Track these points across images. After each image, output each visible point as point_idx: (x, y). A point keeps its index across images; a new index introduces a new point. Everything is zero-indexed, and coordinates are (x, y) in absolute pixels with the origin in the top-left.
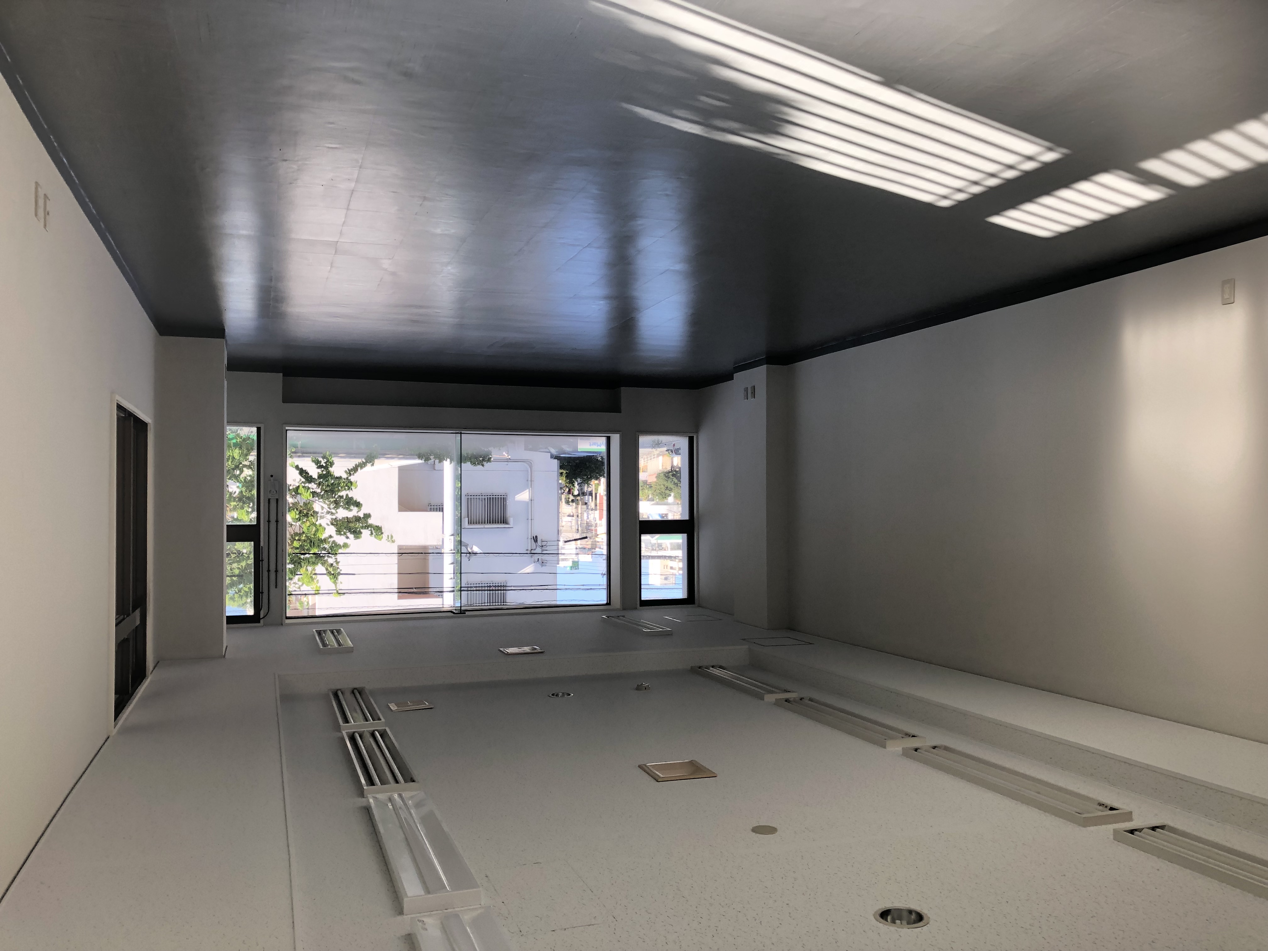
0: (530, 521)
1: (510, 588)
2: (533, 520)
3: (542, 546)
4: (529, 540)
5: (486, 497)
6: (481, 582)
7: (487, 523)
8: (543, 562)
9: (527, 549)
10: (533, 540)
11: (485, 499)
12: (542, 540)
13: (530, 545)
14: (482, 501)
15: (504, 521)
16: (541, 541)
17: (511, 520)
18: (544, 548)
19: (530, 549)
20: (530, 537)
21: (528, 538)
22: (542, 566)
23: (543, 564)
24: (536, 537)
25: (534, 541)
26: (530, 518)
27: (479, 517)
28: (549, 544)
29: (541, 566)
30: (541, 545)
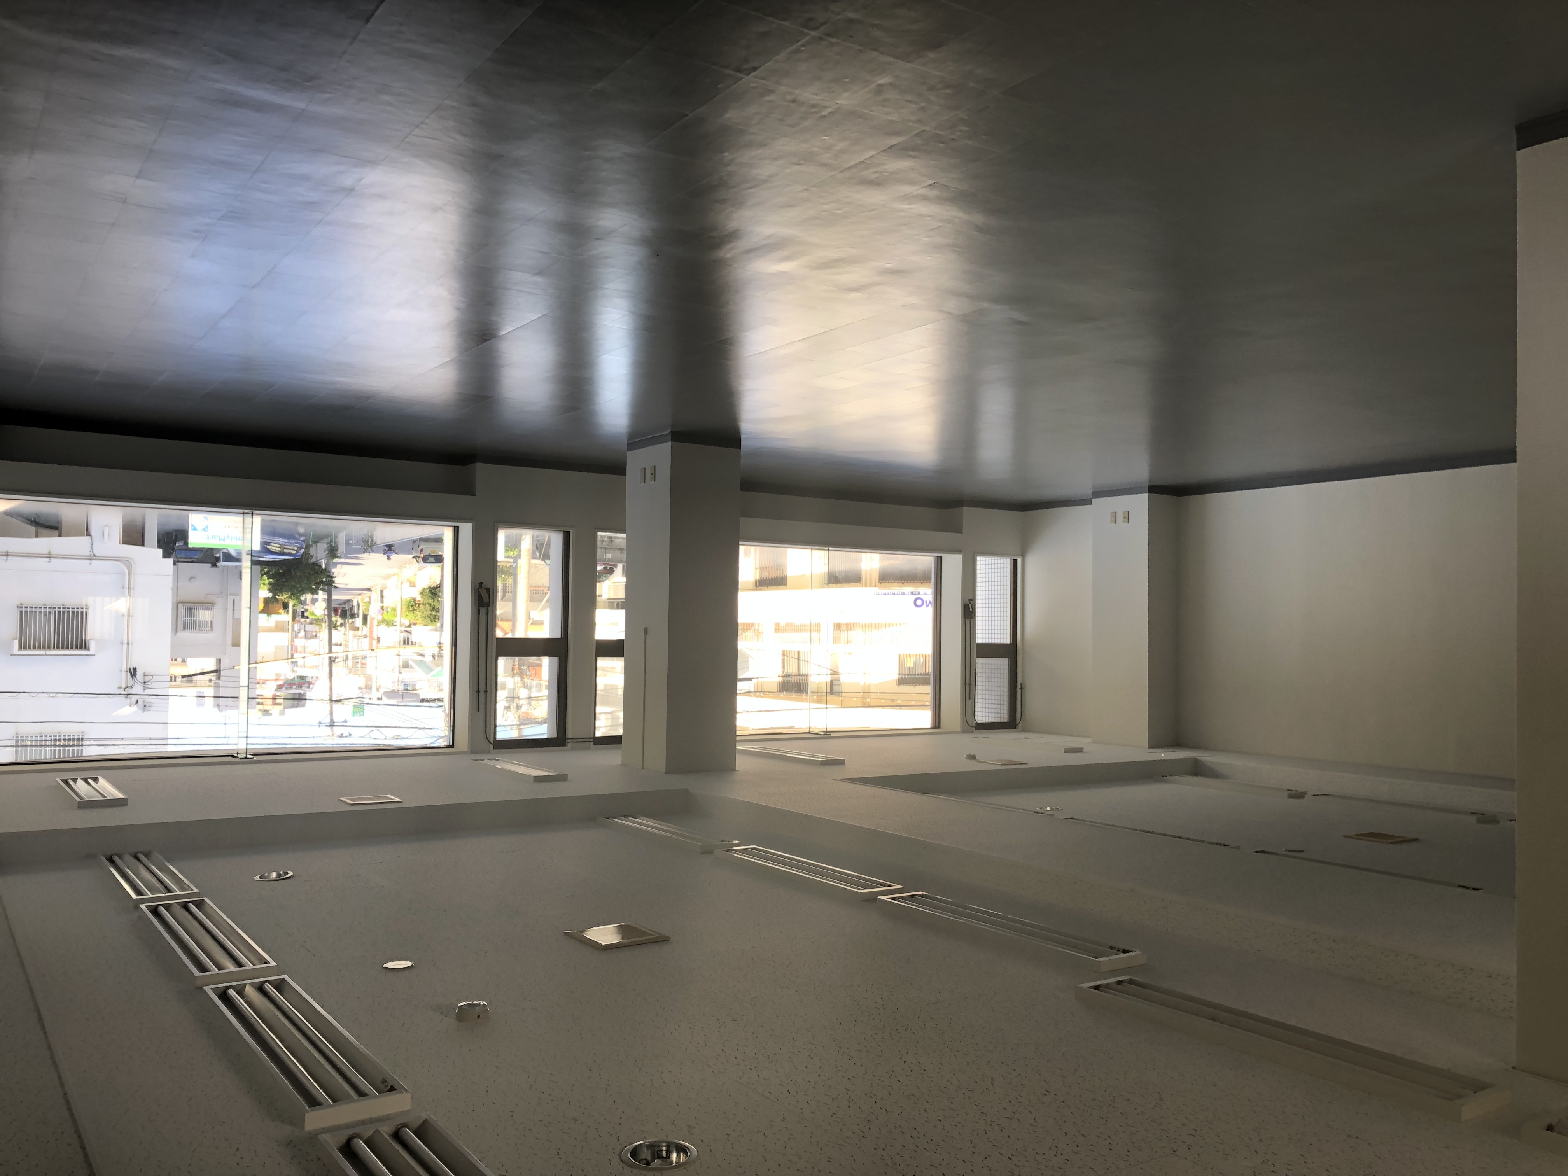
0: (125, 646)
1: (88, 743)
2: (130, 645)
3: (145, 682)
4: (124, 674)
5: (53, 611)
6: (41, 733)
7: (54, 648)
8: (145, 706)
9: (120, 686)
10: (129, 674)
11: (50, 613)
12: (144, 673)
13: (123, 679)
14: (45, 615)
15: (83, 645)
16: (143, 675)
17: (92, 645)
18: (149, 685)
19: (124, 686)
20: (124, 669)
21: (121, 671)
22: (144, 711)
23: (146, 708)
24: (135, 669)
25: (131, 675)
26: (125, 641)
27: (40, 638)
28: (155, 679)
29: (142, 711)
30: (143, 681)
